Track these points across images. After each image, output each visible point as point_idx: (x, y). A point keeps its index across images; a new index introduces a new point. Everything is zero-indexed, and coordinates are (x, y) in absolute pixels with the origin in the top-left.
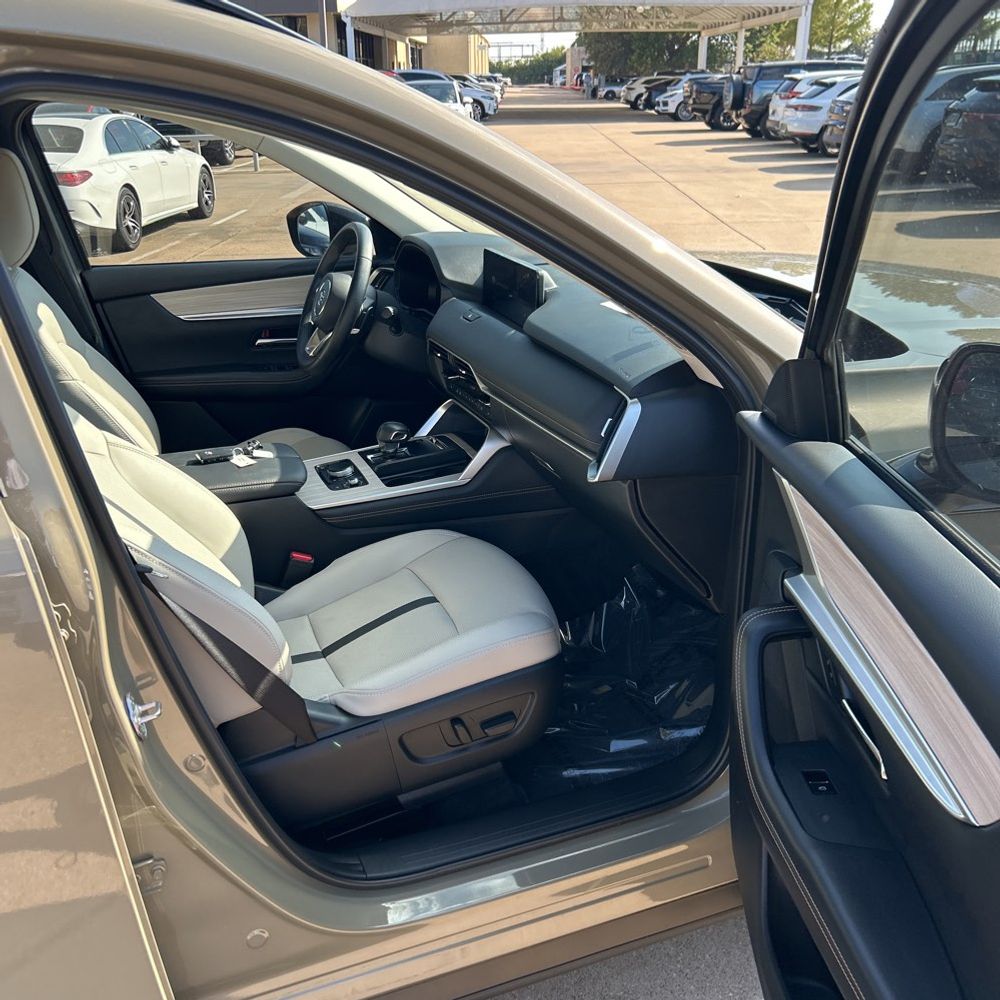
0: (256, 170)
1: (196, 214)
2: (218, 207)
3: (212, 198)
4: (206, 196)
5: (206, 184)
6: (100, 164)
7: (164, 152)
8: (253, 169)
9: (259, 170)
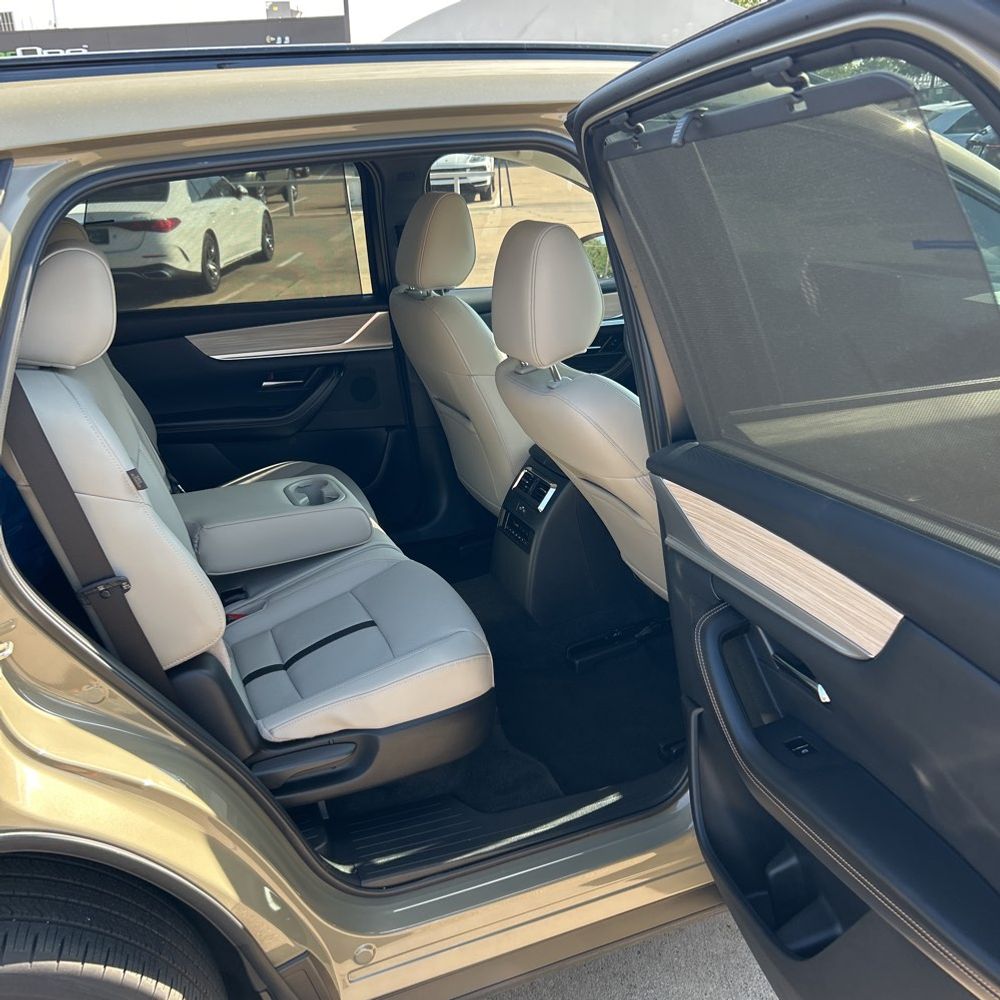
0: (292, 214)
1: (261, 257)
2: (277, 250)
3: (272, 242)
4: (268, 240)
5: (268, 228)
6: (187, 210)
7: (233, 199)
8: (288, 215)
9: (295, 214)
